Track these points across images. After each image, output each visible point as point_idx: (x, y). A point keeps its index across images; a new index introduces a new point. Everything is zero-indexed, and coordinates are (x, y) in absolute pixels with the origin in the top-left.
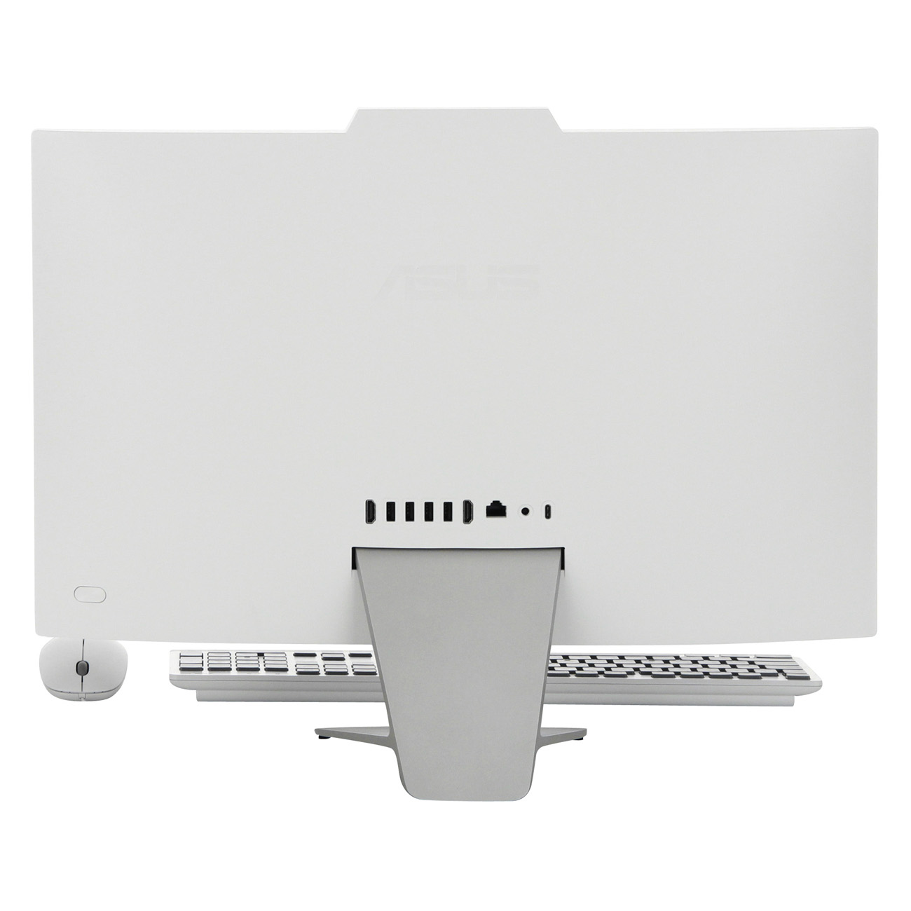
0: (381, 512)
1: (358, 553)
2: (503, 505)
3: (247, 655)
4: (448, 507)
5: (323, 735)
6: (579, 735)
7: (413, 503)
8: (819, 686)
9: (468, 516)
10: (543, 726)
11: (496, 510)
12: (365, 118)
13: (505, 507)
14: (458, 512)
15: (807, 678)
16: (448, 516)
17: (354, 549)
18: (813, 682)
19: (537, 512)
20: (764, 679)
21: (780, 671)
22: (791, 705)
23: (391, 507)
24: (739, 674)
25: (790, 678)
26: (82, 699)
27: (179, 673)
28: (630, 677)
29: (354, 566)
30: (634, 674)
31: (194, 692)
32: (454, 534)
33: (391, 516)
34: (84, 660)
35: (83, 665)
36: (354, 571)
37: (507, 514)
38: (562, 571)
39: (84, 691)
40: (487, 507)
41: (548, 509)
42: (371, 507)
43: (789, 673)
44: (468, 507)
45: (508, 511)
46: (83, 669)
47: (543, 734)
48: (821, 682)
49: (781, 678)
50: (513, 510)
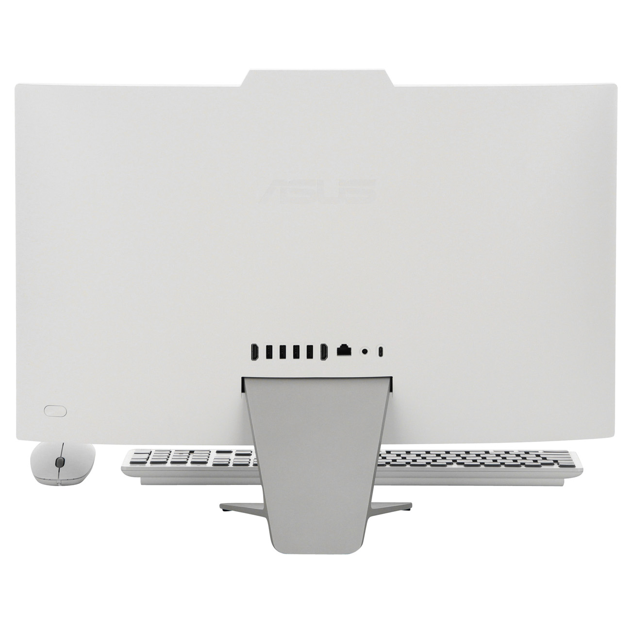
0: (262, 352)
1: (246, 381)
2: (349, 347)
3: (180, 452)
4: (310, 349)
5: (226, 508)
6: (407, 507)
7: (285, 346)
8: (581, 471)
9: (324, 355)
10: (373, 501)
11: (344, 350)
12: (254, 77)
13: (350, 349)
14: (317, 352)
15: (573, 466)
16: (310, 355)
17: (243, 379)
18: (578, 469)
19: (373, 352)
20: (543, 467)
21: (556, 461)
22: (562, 485)
23: (269, 349)
24: (526, 464)
25: (561, 466)
26: (59, 484)
27: (129, 465)
28: (448, 466)
29: (243, 390)
30: (453, 464)
31: (139, 479)
32: (314, 367)
33: (269, 355)
34: (62, 456)
35: (60, 460)
36: (243, 393)
37: (352, 354)
38: (391, 393)
39: (60, 478)
40: (338, 348)
41: (381, 350)
42: (255, 348)
43: (561, 463)
44: (324, 349)
45: (352, 351)
46: (60, 463)
47: (373, 507)
48: (583, 469)
49: (556, 466)
50: (356, 351)
